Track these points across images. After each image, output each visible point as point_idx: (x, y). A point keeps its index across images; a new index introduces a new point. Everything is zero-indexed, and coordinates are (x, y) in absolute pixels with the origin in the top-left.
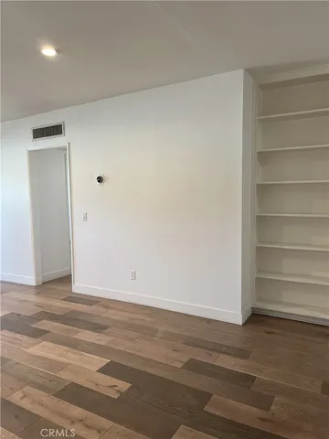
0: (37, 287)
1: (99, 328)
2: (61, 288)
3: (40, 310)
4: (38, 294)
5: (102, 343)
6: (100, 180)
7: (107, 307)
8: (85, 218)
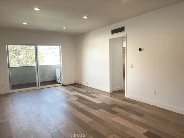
0: (110, 93)
1: (140, 115)
2: (120, 95)
3: (113, 103)
4: (111, 96)
5: (143, 122)
6: (140, 50)
7: (142, 106)
8: (132, 67)
